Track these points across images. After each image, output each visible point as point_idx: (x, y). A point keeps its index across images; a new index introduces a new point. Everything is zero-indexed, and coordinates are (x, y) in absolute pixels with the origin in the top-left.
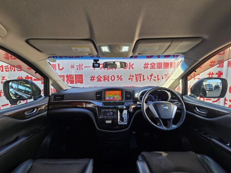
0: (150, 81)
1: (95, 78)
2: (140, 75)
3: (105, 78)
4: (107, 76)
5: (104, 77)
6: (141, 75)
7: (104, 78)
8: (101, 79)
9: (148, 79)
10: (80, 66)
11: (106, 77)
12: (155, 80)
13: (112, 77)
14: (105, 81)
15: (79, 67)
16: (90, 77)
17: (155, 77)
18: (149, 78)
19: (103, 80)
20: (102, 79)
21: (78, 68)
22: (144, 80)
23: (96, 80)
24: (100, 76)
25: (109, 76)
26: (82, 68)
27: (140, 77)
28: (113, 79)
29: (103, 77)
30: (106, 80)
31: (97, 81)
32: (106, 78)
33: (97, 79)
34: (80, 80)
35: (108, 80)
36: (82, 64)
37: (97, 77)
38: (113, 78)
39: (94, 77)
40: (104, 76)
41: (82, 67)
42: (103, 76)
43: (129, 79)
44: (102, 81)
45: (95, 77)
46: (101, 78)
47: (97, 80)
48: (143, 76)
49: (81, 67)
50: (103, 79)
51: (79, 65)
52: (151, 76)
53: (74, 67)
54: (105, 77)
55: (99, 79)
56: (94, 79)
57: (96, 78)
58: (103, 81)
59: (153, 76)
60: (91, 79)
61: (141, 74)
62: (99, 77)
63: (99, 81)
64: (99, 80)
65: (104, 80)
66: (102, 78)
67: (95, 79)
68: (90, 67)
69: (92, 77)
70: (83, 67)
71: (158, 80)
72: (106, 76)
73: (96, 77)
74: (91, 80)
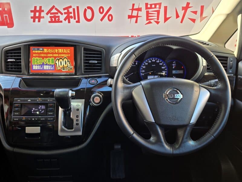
0: (182, 22)
1: (43, 14)
2: (158, 6)
3: (68, 13)
4: (74, 9)
5: (66, 11)
6: (160, 8)
7: (65, 13)
8: (59, 17)
9: (177, 16)
11: (71, 10)
12: (194, 20)
13: (85, 10)
14: (69, 22)
16: (32, 11)
17: (195, 13)
18: (181, 13)
19: (65, 20)
20: (62, 17)
22: (166, 19)
23: (48, 18)
24: (56, 9)
25: (78, 7)
27: (158, 12)
28: (89, 17)
29: (63, 12)
30: (71, 20)
31: (50, 22)
32: (72, 15)
33: (49, 15)
34: (6, 17)
35: (77, 19)
37: (49, 12)
38: (89, 14)
39: (41, 11)
40: (68, 9)
42: (64, 9)
43: (130, 17)
44: (61, 22)
45: (43, 11)
46: (59, 14)
47: (50, 20)
48: (166, 8)
52: (185, 9)
54: (68, 11)
55: (55, 17)
56: (40, 18)
57: (47, 14)
58: (63, 21)
59: (189, 10)
60: (32, 14)
61: (160, 4)
62: (54, 11)
63: (55, 22)
64: (55, 19)
65: (68, 18)
66: (62, 14)
67: (43, 17)
69: (35, 11)
71: (202, 18)
72: (70, 7)
73: (46, 11)
74: (34, 18)
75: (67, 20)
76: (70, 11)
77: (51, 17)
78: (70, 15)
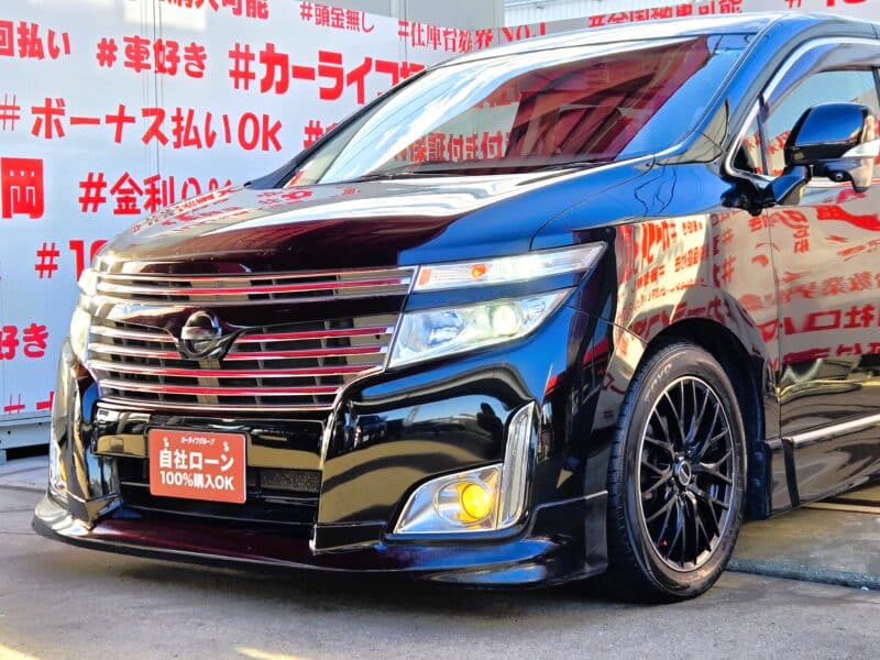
1: (104, 192)
3: (153, 191)
4: (164, 183)
5: (149, 186)
7: (148, 192)
8: (134, 200)
10: (48, 111)
11: (158, 184)
14: (154, 210)
15: (43, 117)
16: (81, 185)
19: (146, 206)
20: (141, 200)
21: (39, 122)
23: (112, 202)
24: (131, 182)
25: (172, 179)
26: (57, 122)
29: (143, 187)
30: (157, 206)
31: (116, 212)
32: (161, 196)
33: (117, 195)
36: (61, 102)
37: (116, 189)
39: (101, 184)
40: (151, 181)
41: (60, 117)
42: (145, 182)
44: (138, 212)
45: (104, 185)
46: (136, 194)
47: (116, 206)
49: (54, 117)
50: (146, 197)
51: (42, 105)
53: (18, 117)
54: (153, 185)
55: (127, 200)
56: (99, 200)
57: (113, 192)
58: (143, 210)
62: (126, 185)
63: (127, 211)
64: (126, 207)
65: (152, 203)
66: (141, 193)
67: (104, 200)
68: (97, 121)
69: (88, 185)
70: (65, 121)
72: (157, 178)
73: (111, 185)
74: (85, 201)
75: (150, 209)
76: (157, 187)
77: (119, 200)
78: (157, 196)
